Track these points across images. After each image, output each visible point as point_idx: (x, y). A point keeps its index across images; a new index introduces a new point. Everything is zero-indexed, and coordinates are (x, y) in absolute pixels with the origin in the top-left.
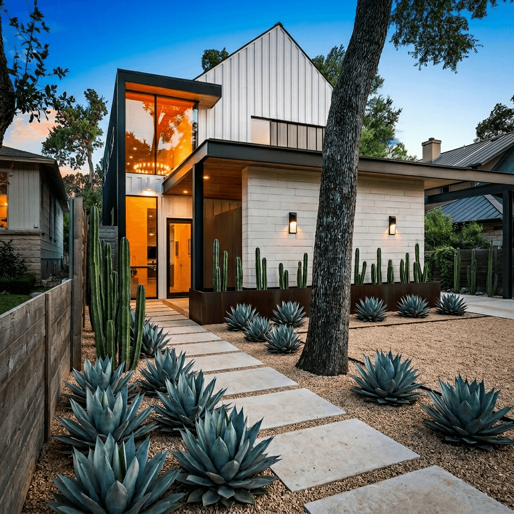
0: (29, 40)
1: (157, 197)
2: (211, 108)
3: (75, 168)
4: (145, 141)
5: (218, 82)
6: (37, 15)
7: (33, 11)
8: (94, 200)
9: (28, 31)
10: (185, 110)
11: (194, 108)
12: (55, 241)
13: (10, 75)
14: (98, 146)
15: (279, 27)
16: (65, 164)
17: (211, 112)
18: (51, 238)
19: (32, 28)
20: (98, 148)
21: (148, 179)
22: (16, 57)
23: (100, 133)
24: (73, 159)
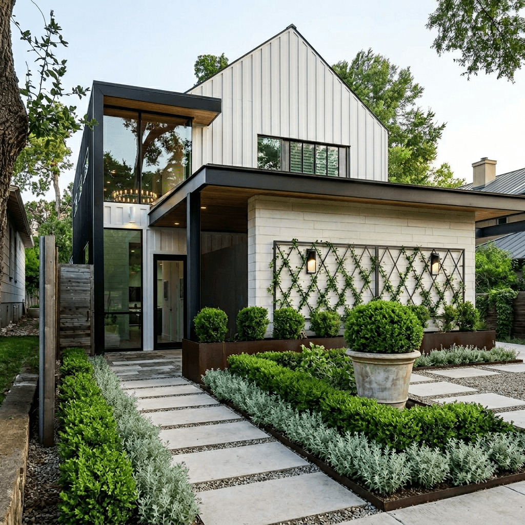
0: (44, 55)
1: (141, 230)
2: (208, 125)
3: (38, 195)
4: (124, 163)
5: (216, 95)
6: (53, 27)
7: (49, 23)
8: (62, 231)
9: (43, 45)
10: (175, 127)
11: (187, 125)
12: (16, 282)
13: (21, 95)
14: (66, 168)
15: (292, 30)
16: (26, 190)
17: (207, 130)
18: (11, 278)
19: (47, 42)
20: (66, 171)
21: (131, 208)
22: (28, 75)
23: (69, 153)
24: (34, 184)
